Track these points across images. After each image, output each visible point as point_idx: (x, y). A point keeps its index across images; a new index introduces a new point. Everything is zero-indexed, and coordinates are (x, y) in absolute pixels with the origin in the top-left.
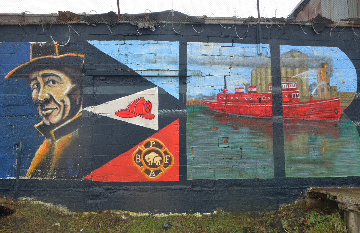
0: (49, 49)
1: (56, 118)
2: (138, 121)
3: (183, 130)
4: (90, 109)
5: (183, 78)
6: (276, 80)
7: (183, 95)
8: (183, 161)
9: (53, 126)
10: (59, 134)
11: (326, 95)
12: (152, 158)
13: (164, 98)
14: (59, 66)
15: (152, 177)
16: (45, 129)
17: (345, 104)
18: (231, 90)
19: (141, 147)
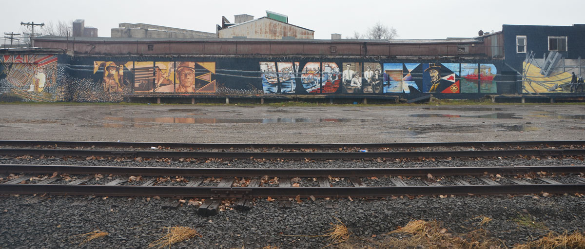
0: (433, 65)
1: (435, 80)
2: (451, 81)
3: (460, 82)
4: (442, 78)
5: (460, 72)
6: (479, 72)
7: (460, 75)
8: (460, 89)
9: (434, 82)
10: (436, 83)
11: (490, 75)
12: (454, 88)
13: (456, 76)
14: (435, 69)
15: (454, 92)
16: (433, 82)
17: (494, 77)
18: (470, 74)
19: (452, 86)
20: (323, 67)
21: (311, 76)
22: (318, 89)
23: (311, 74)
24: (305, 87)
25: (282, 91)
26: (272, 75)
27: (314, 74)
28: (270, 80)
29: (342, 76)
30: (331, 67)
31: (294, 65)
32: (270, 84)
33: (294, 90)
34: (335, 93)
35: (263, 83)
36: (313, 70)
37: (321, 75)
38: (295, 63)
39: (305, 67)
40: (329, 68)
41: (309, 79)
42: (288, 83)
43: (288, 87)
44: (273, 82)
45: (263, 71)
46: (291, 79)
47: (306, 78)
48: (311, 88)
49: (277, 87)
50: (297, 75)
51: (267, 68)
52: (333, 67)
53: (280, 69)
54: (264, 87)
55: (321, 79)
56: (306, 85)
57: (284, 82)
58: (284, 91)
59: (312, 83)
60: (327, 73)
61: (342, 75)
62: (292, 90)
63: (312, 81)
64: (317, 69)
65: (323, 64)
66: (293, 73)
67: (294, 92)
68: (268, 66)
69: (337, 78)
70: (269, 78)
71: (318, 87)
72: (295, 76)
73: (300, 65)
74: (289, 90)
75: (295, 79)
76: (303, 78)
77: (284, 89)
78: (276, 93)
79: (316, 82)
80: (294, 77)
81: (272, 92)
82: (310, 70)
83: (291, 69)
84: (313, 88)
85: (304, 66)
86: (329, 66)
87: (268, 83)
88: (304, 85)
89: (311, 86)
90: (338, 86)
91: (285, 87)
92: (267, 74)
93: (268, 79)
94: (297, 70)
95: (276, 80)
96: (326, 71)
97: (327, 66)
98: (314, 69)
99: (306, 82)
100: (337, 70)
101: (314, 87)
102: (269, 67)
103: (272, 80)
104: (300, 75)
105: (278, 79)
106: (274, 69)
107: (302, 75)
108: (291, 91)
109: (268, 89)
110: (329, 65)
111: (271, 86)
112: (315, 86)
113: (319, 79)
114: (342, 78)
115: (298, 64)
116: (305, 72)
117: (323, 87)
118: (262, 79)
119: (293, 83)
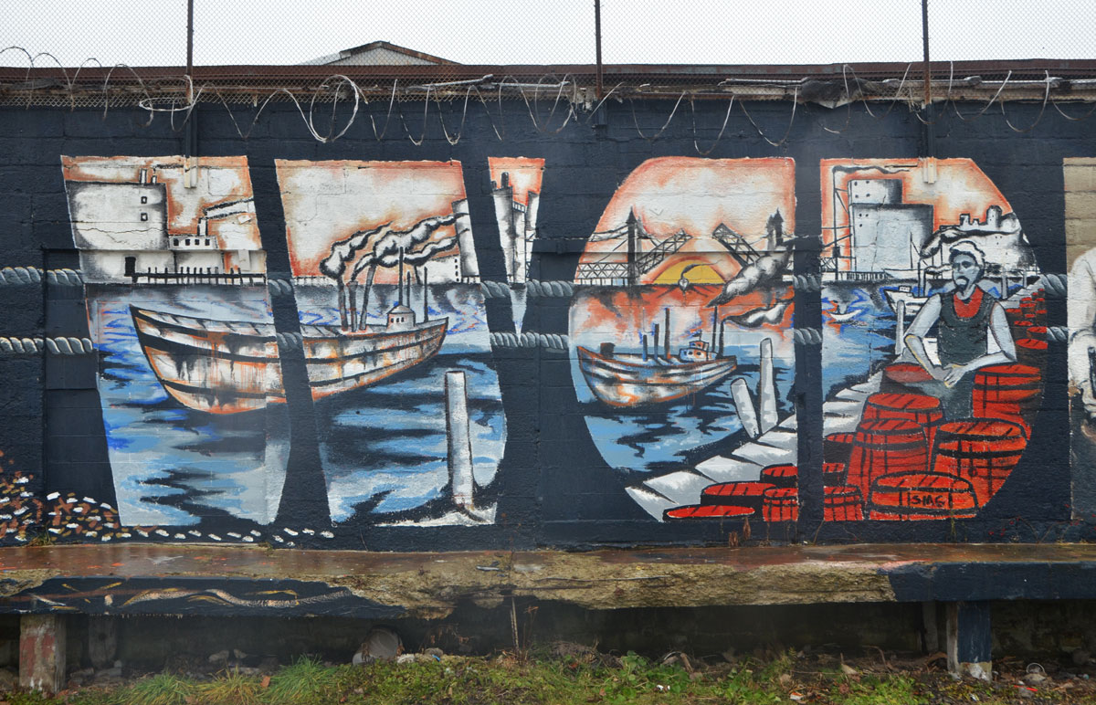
20: (832, 214)
21: (685, 317)
22: (773, 475)
23: (688, 292)
24: (618, 457)
25: (340, 500)
26: (217, 313)
27: (717, 300)
28: (196, 377)
29: (1061, 319)
30: (925, 212)
31: (479, 192)
32: (191, 420)
33: (482, 496)
34: (987, 526)
35: (111, 415)
36: (704, 243)
37: (807, 311)
38: (498, 168)
39: (614, 218)
40: (905, 227)
41: (660, 360)
42: (409, 403)
43: (411, 461)
44: (227, 393)
45: (113, 269)
46: (452, 361)
47: (628, 339)
48: (690, 461)
49: (274, 451)
50: (519, 310)
51: (154, 236)
52: (947, 214)
53: (307, 243)
54: (116, 458)
55: (808, 355)
56: (630, 427)
57: (361, 397)
58: (364, 510)
59: (705, 405)
60: (879, 285)
61: (1055, 305)
62: (464, 493)
63: (703, 377)
64: (758, 238)
65: (832, 175)
66: (463, 288)
67: (488, 515)
68: (167, 208)
69: (1000, 346)
70: (182, 355)
71: (780, 448)
72: (498, 315)
73: (548, 193)
74: (417, 487)
75: (497, 358)
76: (594, 343)
77: (367, 484)
78: (267, 533)
79: (742, 395)
80: (482, 339)
81: (217, 522)
82: (678, 247)
83: (442, 237)
84: (719, 467)
85: (602, 198)
86: (897, 202)
87: (163, 409)
88: (603, 433)
89: (694, 440)
90: (1013, 437)
91: (376, 461)
92: (153, 305)
93: (167, 367)
94: (519, 252)
95: (270, 377)
96: (865, 262)
97: (880, 193)
98: (721, 231)
99: (629, 393)
100: (1002, 251)
101: (725, 448)
102: (184, 221)
103: (221, 371)
104: (550, 314)
105: (293, 363)
106: (241, 236)
107: (581, 314)
108: (445, 502)
109: (174, 478)
110: (898, 188)
111: (204, 448)
112: (741, 437)
113: (788, 356)
114: (1061, 347)
115: (523, 175)
116: (613, 276)
117: (839, 447)
118: (98, 360)
119: (474, 404)
